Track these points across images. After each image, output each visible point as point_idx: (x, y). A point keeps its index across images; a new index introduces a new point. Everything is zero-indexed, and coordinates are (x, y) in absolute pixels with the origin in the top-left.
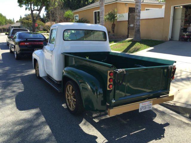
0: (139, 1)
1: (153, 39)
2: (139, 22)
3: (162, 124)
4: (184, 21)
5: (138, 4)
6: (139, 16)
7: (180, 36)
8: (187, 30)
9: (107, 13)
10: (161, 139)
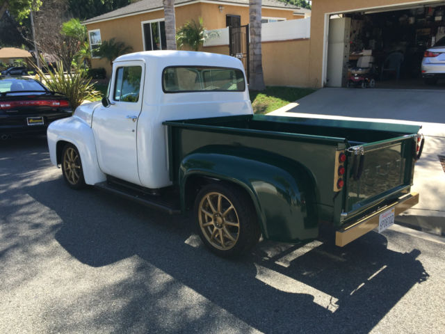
0: (258, 1)
1: (288, 86)
2: (260, 49)
3: (408, 252)
4: (349, 46)
5: (256, 7)
6: (260, 35)
7: (344, 77)
8: (358, 65)
9: (181, 27)
10: (428, 280)
